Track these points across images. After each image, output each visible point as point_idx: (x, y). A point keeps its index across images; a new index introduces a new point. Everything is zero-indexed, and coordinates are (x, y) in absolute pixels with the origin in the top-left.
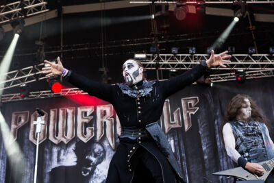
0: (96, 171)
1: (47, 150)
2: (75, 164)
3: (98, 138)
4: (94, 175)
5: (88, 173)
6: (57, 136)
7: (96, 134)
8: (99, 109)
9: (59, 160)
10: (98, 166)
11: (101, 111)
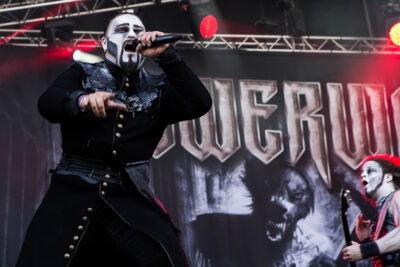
0: (297, 233)
1: (181, 170)
2: (248, 211)
3: (293, 157)
4: (294, 243)
5: (279, 237)
6: (200, 142)
7: (287, 148)
8: (289, 89)
9: (211, 200)
10: (300, 223)
11: (294, 94)
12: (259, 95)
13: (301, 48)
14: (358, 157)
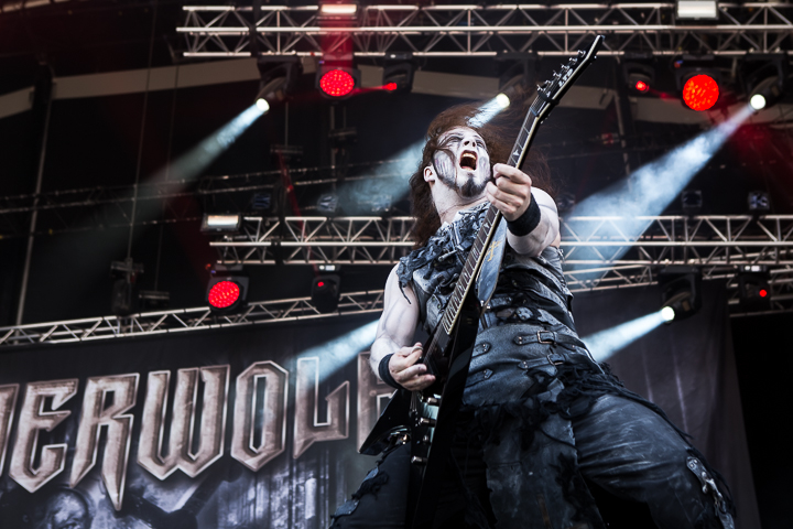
8: (94, 387)
11: (100, 393)
12: (49, 400)
13: (128, 331)
14: (171, 463)
